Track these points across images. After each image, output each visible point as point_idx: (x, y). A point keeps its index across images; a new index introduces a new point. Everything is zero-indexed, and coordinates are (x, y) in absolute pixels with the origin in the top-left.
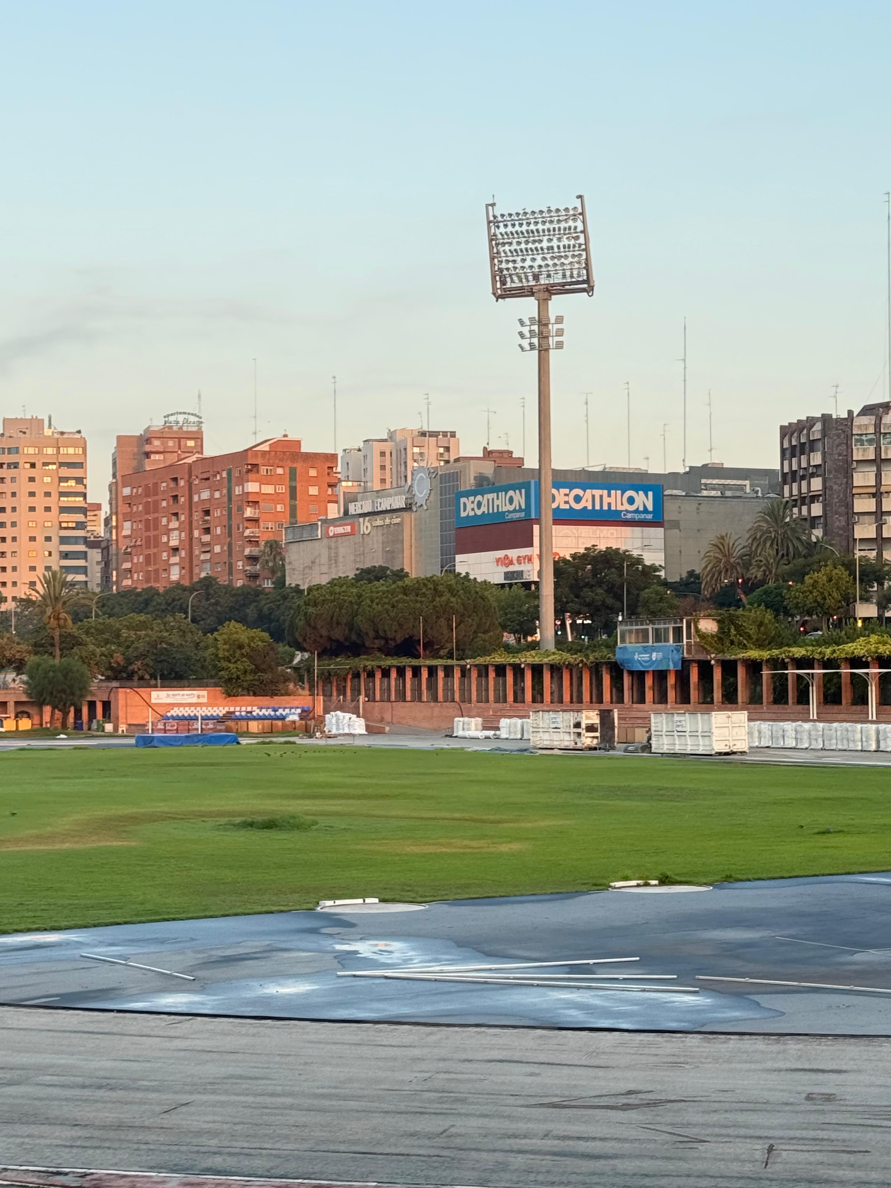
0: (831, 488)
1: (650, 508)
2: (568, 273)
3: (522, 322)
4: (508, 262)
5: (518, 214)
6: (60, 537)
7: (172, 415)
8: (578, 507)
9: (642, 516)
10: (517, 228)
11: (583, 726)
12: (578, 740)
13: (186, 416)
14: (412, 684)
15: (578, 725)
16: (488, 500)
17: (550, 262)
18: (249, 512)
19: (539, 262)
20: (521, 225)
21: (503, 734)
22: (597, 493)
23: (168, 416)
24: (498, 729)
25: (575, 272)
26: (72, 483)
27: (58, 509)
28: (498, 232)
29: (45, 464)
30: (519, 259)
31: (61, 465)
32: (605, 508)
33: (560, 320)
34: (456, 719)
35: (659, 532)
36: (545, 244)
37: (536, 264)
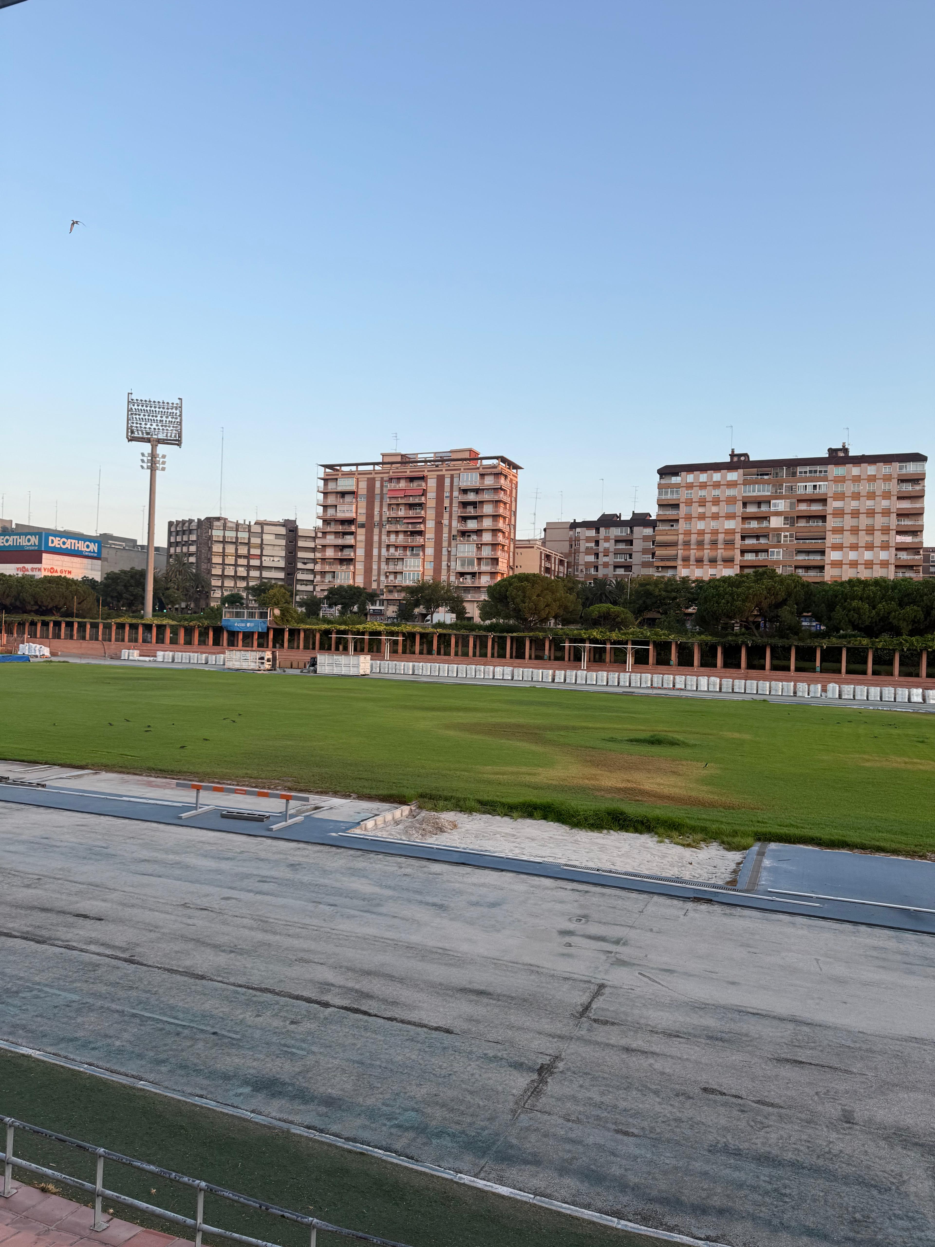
0: (201, 551)
1: (96, 551)
2: (169, 435)
3: (143, 455)
4: (137, 423)
5: (146, 401)
8: (64, 547)
9: (92, 554)
10: (144, 407)
11: (266, 659)
12: (260, 665)
14: (90, 631)
15: (262, 658)
16: (13, 539)
17: (161, 428)
19: (154, 426)
20: (147, 407)
21: (160, 659)
22: (73, 541)
24: (155, 656)
25: (173, 435)
28: (133, 408)
30: (143, 423)
32: (76, 548)
33: (164, 457)
34: (123, 651)
35: (99, 562)
36: (159, 418)
37: (152, 427)
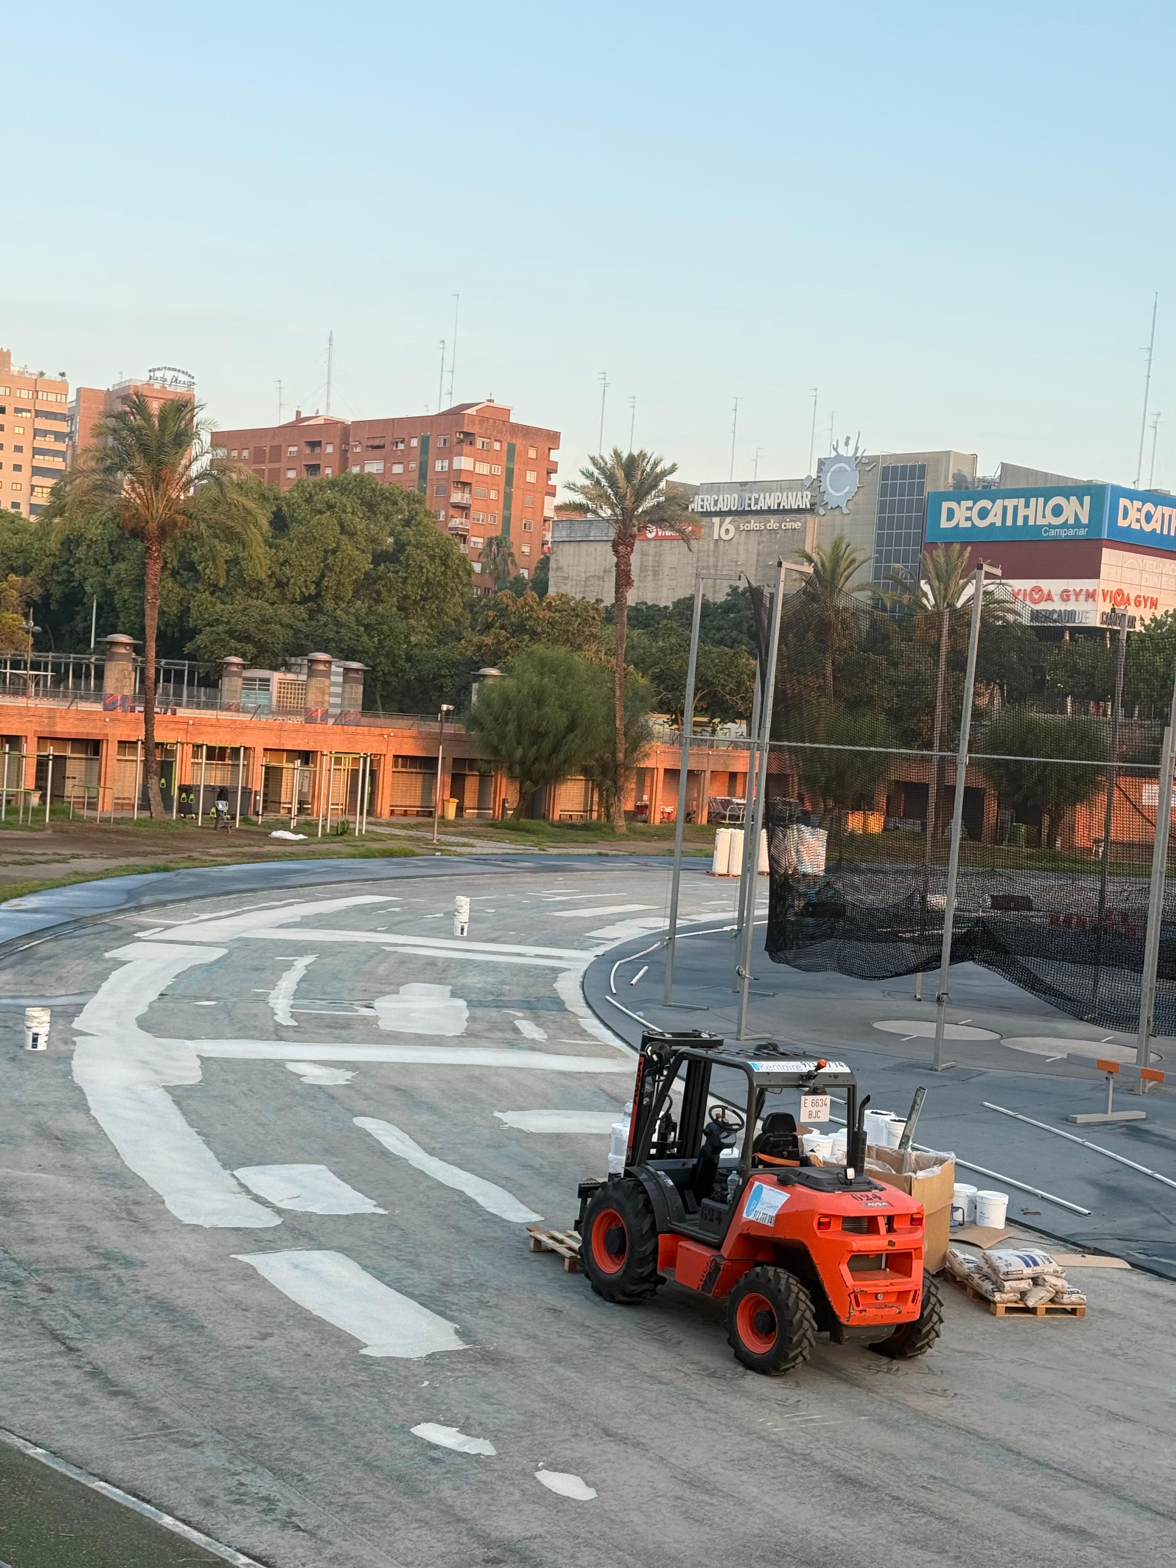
6: (31, 505)
7: (159, 369)
13: (175, 373)
16: (1005, 509)
18: (457, 497)
23: (154, 370)
26: (51, 438)
27: (30, 469)
29: (18, 410)
31: (38, 414)
